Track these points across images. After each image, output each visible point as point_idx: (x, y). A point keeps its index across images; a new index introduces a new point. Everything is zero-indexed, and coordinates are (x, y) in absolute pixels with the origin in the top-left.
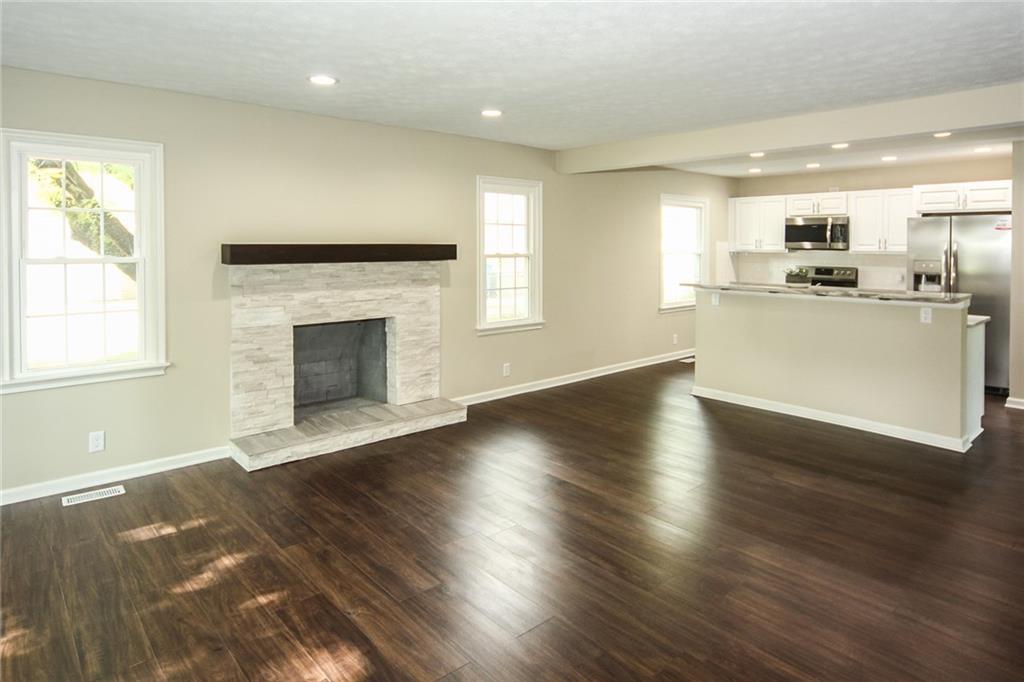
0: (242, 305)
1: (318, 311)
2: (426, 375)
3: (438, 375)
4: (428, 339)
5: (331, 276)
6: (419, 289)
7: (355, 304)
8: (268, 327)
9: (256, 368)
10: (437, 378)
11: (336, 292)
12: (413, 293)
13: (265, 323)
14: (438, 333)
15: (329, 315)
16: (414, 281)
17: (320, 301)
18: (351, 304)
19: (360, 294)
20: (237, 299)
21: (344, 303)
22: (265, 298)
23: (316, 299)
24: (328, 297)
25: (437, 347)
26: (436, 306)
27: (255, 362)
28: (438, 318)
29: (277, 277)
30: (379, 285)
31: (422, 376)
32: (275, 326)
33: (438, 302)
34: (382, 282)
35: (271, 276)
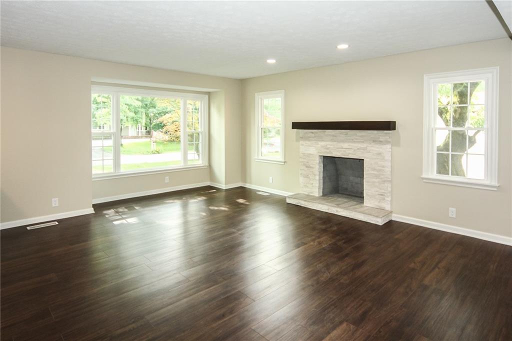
0: (302, 145)
1: (328, 151)
2: (382, 195)
3: (390, 197)
4: (383, 175)
5: (333, 136)
6: (377, 146)
7: (342, 150)
8: (310, 154)
9: (306, 169)
10: (389, 199)
11: (335, 143)
12: (375, 148)
13: (309, 152)
14: (389, 173)
15: (332, 153)
16: (374, 141)
17: (328, 146)
18: (340, 149)
19: (346, 145)
20: (301, 142)
21: (338, 148)
22: (309, 143)
23: (327, 145)
24: (331, 145)
25: (389, 181)
26: (388, 157)
27: (307, 167)
28: (390, 164)
29: (313, 135)
30: (355, 142)
31: (379, 195)
32: (312, 154)
33: (390, 155)
34: (356, 141)
35: (311, 135)
